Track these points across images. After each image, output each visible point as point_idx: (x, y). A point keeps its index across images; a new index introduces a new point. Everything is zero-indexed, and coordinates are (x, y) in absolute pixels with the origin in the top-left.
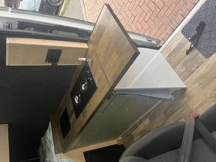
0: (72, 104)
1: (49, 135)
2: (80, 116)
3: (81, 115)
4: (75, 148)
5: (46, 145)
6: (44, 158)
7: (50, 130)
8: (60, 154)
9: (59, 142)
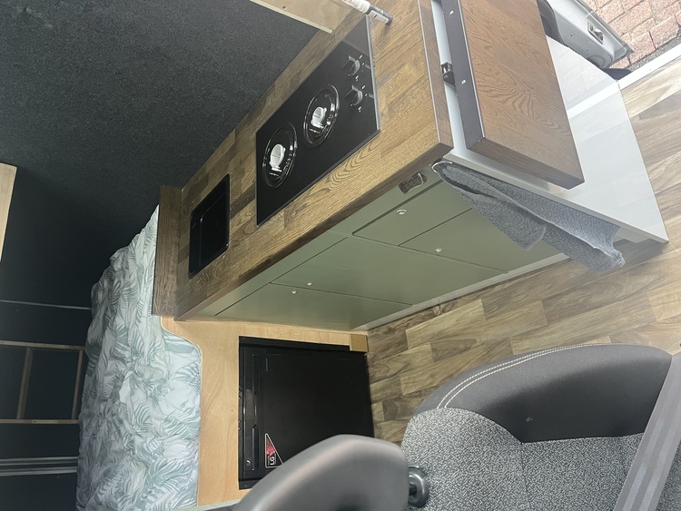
0: (255, 168)
1: (144, 249)
2: (274, 219)
3: (277, 216)
4: (218, 316)
5: (124, 278)
6: (109, 313)
7: (148, 237)
8: (165, 319)
9: (172, 283)
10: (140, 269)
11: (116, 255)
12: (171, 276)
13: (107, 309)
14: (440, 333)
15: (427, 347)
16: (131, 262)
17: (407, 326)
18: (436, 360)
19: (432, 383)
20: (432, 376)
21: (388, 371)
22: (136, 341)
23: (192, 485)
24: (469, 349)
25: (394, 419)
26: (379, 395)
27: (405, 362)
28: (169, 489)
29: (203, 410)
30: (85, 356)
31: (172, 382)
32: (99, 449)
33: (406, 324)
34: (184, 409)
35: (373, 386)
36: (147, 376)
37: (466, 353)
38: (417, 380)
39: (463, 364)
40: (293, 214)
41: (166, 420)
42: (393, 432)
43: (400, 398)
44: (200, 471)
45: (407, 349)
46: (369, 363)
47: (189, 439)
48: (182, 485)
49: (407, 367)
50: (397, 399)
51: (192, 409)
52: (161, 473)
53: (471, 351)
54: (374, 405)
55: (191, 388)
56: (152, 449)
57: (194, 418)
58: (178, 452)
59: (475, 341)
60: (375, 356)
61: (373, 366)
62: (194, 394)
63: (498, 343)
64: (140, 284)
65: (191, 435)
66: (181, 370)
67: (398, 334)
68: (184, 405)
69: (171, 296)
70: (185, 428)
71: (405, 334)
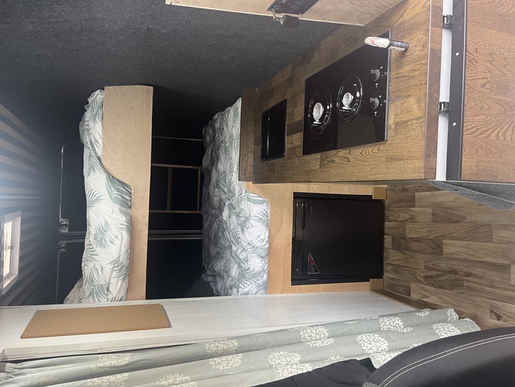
10: (231, 135)
11: (216, 116)
12: (250, 155)
13: (212, 150)
14: (440, 204)
15: (430, 210)
16: (225, 127)
17: (417, 191)
18: (434, 221)
19: (428, 236)
20: (429, 231)
21: (399, 217)
22: (230, 185)
23: (264, 283)
24: (460, 222)
25: (398, 250)
26: (390, 231)
27: (412, 216)
28: (251, 284)
29: (271, 240)
30: (202, 173)
31: (252, 221)
32: (213, 236)
33: (416, 189)
34: (259, 239)
35: (387, 224)
36: (238, 210)
37: (458, 224)
38: (419, 230)
39: (453, 231)
40: (326, 162)
41: (249, 244)
42: (396, 258)
43: (404, 238)
44: (269, 274)
45: (414, 207)
46: (386, 207)
47: (262, 257)
48: (258, 282)
49: (413, 219)
50: (401, 238)
51: (264, 240)
52: (247, 273)
53: (461, 224)
54: (386, 236)
55: (263, 227)
56: (241, 257)
57: (265, 245)
58: (256, 264)
59: (465, 218)
60: (391, 204)
61: (388, 210)
62: (265, 230)
63: (482, 226)
64: (232, 147)
65: (263, 255)
66: (257, 215)
67: (409, 194)
68: (259, 236)
69: (250, 169)
70: (260, 251)
71: (414, 196)
